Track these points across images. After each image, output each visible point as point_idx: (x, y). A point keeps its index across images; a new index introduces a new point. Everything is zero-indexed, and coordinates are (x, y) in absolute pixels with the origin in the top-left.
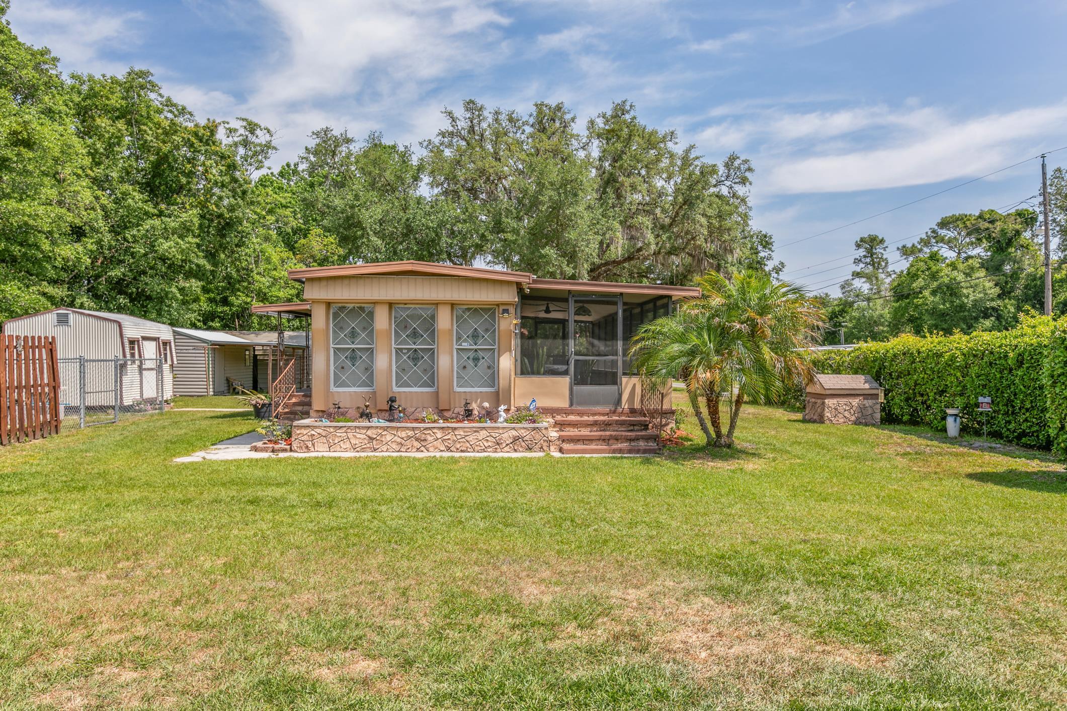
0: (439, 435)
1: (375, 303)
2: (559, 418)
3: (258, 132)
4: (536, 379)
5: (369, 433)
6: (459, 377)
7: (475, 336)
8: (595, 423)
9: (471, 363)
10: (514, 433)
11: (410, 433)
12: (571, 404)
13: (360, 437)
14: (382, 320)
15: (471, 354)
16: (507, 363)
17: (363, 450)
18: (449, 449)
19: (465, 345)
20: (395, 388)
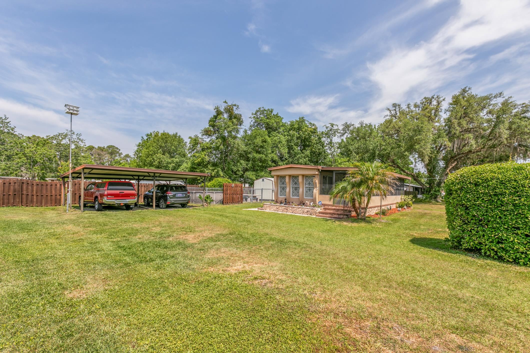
0: (291, 209)
1: (286, 175)
2: (326, 207)
3: (334, 126)
4: (324, 196)
5: (277, 207)
6: (306, 195)
7: (309, 184)
8: (334, 209)
9: (308, 191)
10: (307, 210)
11: (285, 208)
12: (333, 204)
13: (275, 208)
14: (287, 179)
15: (308, 188)
16: (316, 191)
17: (276, 211)
18: (292, 212)
19: (307, 186)
20: (291, 197)
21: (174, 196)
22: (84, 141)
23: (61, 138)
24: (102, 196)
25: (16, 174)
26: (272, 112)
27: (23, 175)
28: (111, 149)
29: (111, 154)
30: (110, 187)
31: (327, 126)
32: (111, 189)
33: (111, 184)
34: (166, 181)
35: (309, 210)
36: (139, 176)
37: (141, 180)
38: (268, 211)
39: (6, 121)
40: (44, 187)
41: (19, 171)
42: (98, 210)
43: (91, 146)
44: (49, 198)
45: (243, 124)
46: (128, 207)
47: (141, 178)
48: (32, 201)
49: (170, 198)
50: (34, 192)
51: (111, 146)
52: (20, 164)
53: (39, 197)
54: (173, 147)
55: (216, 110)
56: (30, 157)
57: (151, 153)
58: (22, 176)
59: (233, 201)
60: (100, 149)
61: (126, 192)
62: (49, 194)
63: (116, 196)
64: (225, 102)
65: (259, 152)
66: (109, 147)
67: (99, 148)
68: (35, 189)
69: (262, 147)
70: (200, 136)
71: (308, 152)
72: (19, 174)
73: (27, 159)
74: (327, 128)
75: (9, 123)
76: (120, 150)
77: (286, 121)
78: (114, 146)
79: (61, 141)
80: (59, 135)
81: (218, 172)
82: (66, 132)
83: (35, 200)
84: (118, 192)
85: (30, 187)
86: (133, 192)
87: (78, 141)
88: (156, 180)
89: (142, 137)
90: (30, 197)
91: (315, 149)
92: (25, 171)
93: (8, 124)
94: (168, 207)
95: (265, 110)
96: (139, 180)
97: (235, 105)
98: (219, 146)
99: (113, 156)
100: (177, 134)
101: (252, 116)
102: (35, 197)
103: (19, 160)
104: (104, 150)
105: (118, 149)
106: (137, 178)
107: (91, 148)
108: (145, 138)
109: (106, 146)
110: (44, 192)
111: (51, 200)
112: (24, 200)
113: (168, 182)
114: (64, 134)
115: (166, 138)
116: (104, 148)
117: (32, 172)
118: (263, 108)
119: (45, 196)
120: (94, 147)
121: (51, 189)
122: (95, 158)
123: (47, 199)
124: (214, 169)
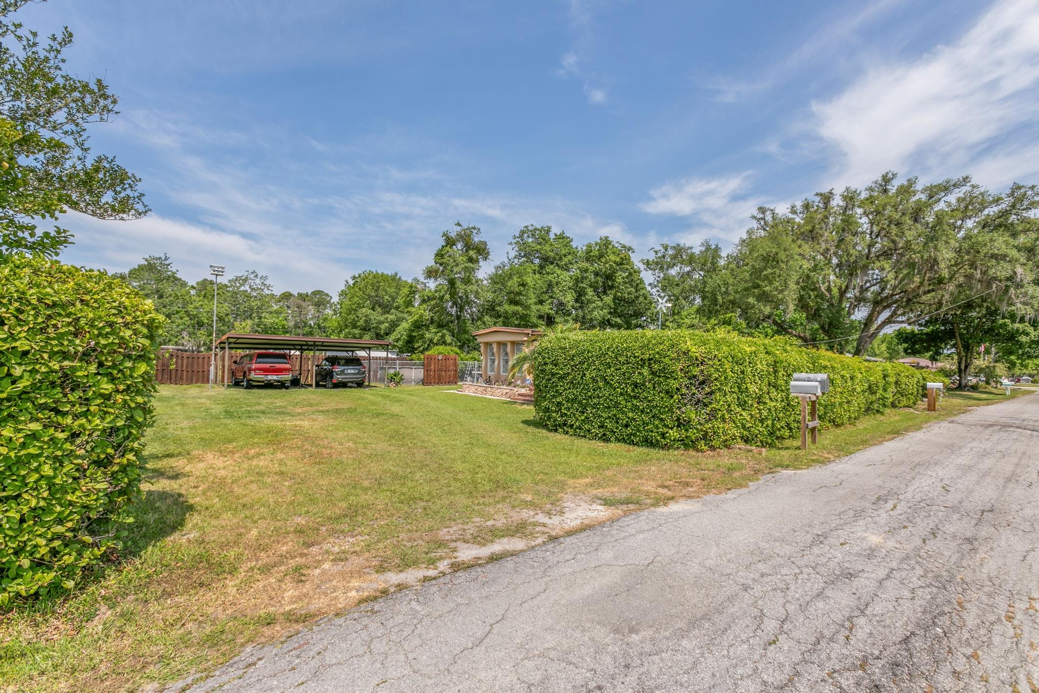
0: (490, 390)
1: (494, 342)
5: (476, 387)
11: (484, 388)
13: (474, 389)
14: (495, 348)
17: (474, 393)
20: (502, 373)
21: (342, 372)
22: (270, 288)
23: (238, 285)
24: (250, 370)
25: (176, 342)
26: (548, 232)
27: (185, 343)
28: (318, 296)
29: (318, 305)
30: (259, 360)
31: (657, 249)
32: (259, 363)
33: (260, 356)
34: (347, 351)
35: (508, 391)
36: (301, 345)
37: (305, 350)
38: (467, 393)
39: (167, 262)
40: (196, 360)
41: (179, 337)
42: (246, 388)
43: (287, 292)
44: (201, 374)
45: (489, 257)
46: (282, 385)
47: (304, 347)
48: (181, 378)
49: (337, 374)
50: (185, 367)
51: (319, 291)
52: (181, 327)
53: (190, 373)
54: (386, 297)
55: (444, 238)
56: (195, 316)
57: (354, 307)
58: (183, 345)
59: (440, 381)
60: (303, 297)
61: (278, 366)
62: (201, 370)
63: (266, 371)
64: (458, 224)
65: (516, 303)
66: (315, 293)
67: (300, 295)
68: (185, 363)
69: (520, 293)
70: (422, 279)
71: (608, 299)
72: (180, 342)
73: (191, 319)
74: (656, 252)
75: (169, 264)
76: (331, 298)
77: (579, 244)
78: (322, 292)
79: (238, 288)
80: (236, 280)
81: (443, 336)
82: (246, 274)
83: (185, 377)
84: (268, 366)
85: (180, 361)
86: (288, 366)
87: (262, 288)
88: (318, 350)
89: (347, 282)
90: (179, 372)
91: (622, 293)
92: (187, 338)
93: (169, 267)
94: (337, 386)
95: (536, 229)
96: (302, 350)
97: (474, 228)
98: (443, 296)
99: (322, 307)
100: (396, 274)
101: (515, 241)
102: (185, 373)
103: (179, 321)
104: (307, 299)
105: (328, 296)
106: (300, 347)
107: (287, 296)
108: (351, 282)
109: (309, 293)
110: (195, 367)
111: (203, 377)
112: (173, 377)
113: (350, 353)
114: (243, 278)
115: (377, 282)
116: (307, 296)
117: (196, 339)
118: (532, 225)
119: (196, 372)
120: (291, 295)
121: (203, 363)
122: (293, 311)
123: (198, 375)
124: (438, 332)
